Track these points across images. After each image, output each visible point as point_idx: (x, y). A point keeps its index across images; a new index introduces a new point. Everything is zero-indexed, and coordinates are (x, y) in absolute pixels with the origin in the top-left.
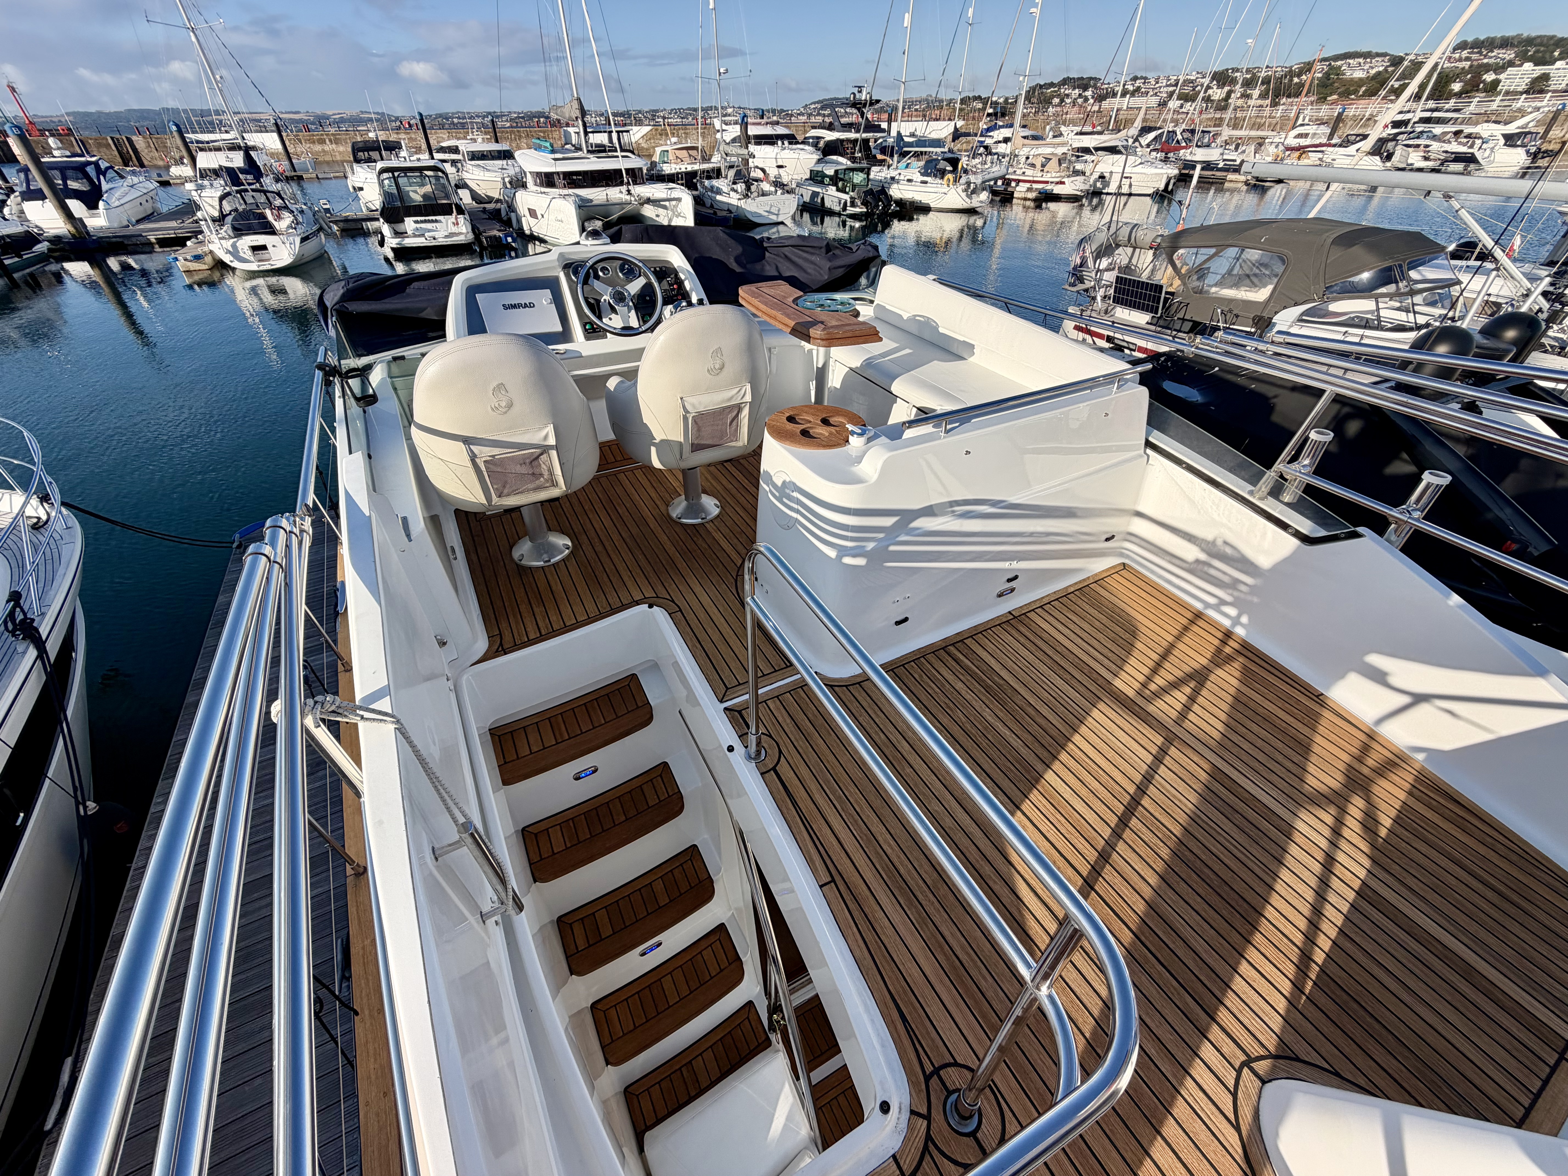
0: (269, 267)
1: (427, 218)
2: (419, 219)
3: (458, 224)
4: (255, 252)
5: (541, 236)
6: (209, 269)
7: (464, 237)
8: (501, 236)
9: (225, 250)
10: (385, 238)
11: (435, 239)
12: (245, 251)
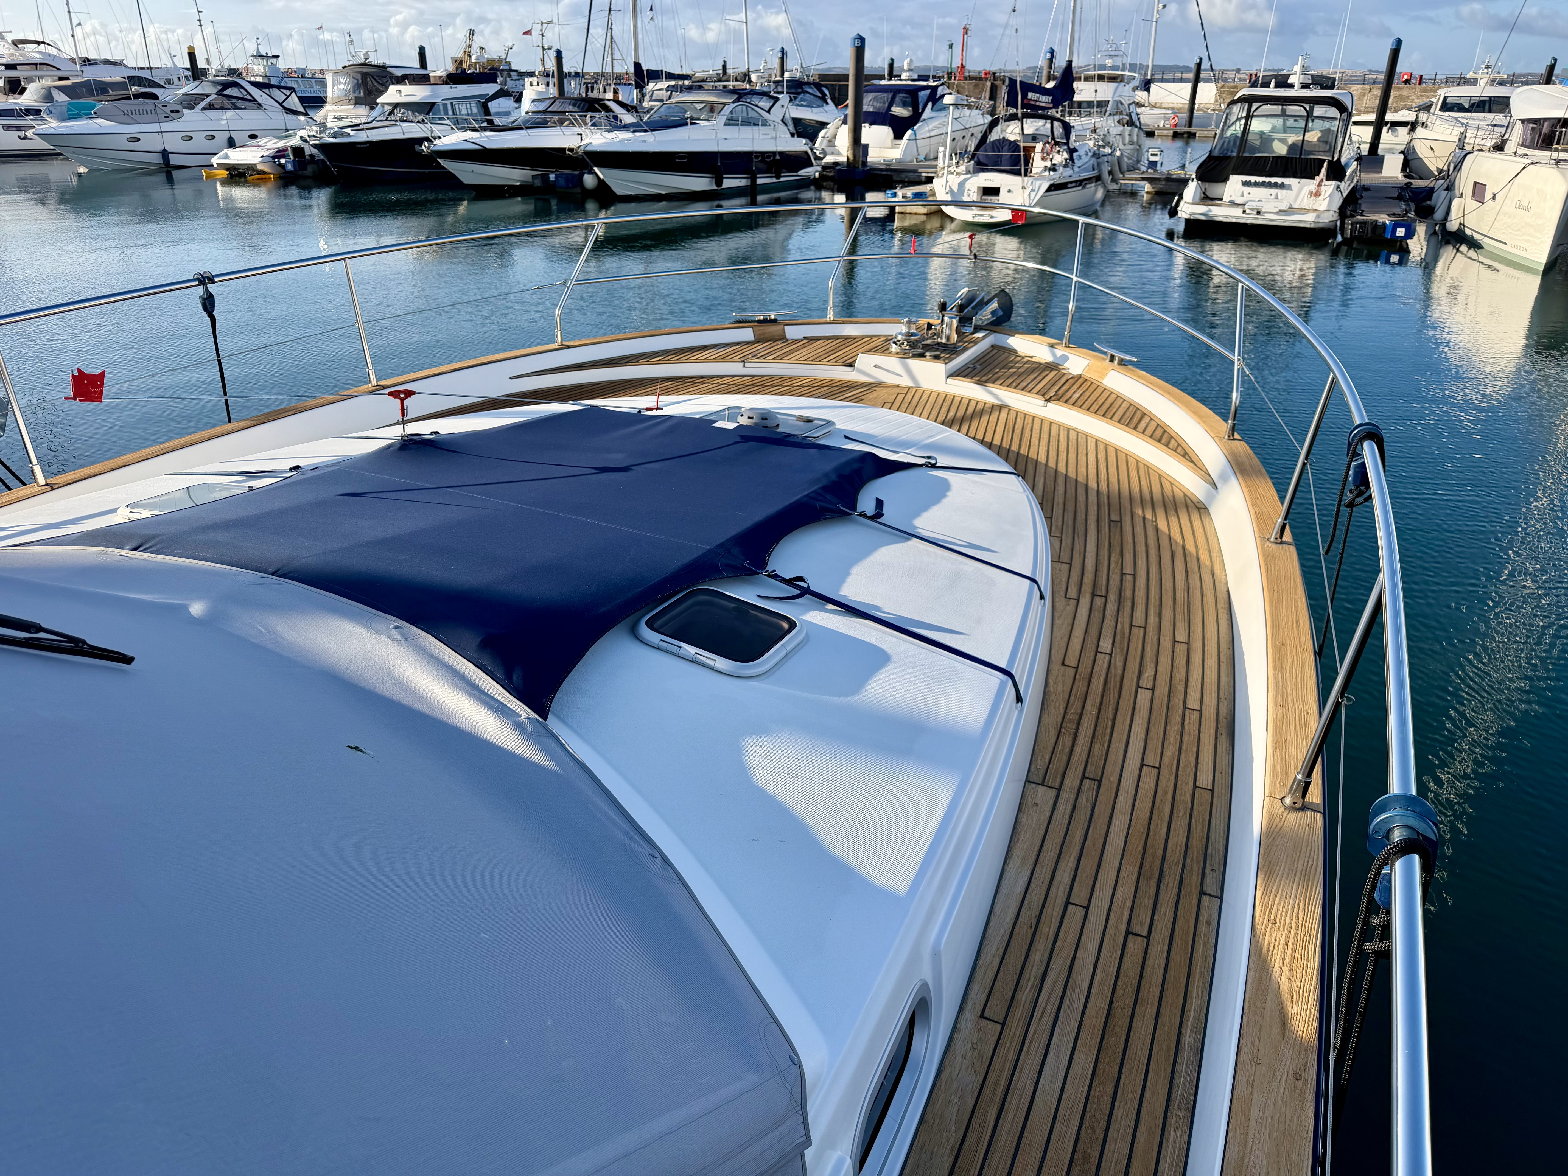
0: (988, 219)
1: (1267, 179)
2: (1253, 179)
3: (1317, 194)
4: (984, 197)
5: (1477, 236)
6: (925, 214)
7: (1318, 216)
8: (1387, 222)
9: (948, 189)
10: (1182, 203)
11: (1259, 213)
12: (971, 193)
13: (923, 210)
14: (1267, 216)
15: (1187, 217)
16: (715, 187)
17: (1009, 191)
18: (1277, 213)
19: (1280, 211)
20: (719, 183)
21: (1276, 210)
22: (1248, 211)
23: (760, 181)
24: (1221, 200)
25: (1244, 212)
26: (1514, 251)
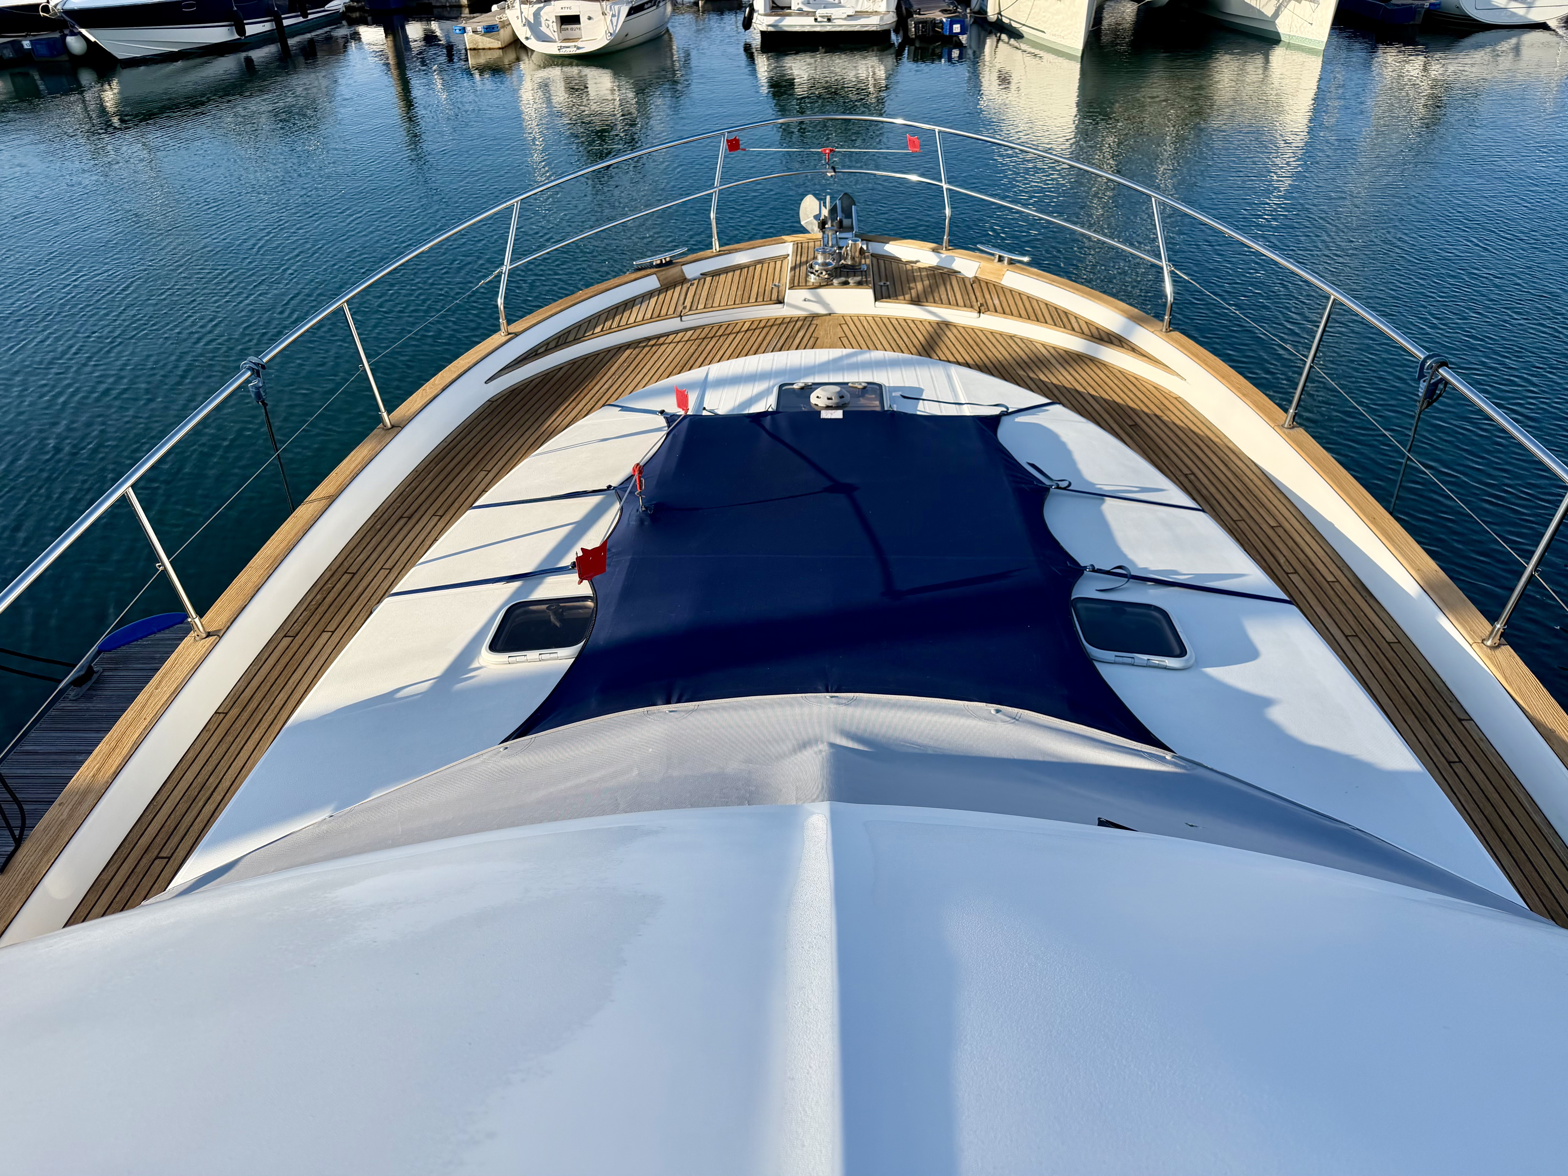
0: (573, 51)
4: (563, 27)
5: (1014, 24)
6: (500, 48)
7: (882, 19)
8: (944, 20)
9: (524, 20)
10: (755, 15)
11: (829, 20)
12: (550, 23)
13: (498, 44)
14: (838, 22)
15: (764, 29)
16: (237, 37)
17: (590, 18)
18: (845, 19)
19: (848, 16)
20: (241, 31)
21: (845, 16)
22: (819, 19)
23: (286, 23)
24: (790, 8)
25: (816, 20)
26: (1053, 39)
